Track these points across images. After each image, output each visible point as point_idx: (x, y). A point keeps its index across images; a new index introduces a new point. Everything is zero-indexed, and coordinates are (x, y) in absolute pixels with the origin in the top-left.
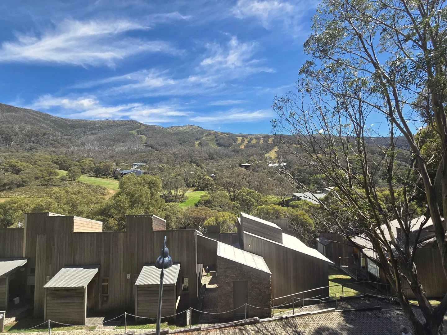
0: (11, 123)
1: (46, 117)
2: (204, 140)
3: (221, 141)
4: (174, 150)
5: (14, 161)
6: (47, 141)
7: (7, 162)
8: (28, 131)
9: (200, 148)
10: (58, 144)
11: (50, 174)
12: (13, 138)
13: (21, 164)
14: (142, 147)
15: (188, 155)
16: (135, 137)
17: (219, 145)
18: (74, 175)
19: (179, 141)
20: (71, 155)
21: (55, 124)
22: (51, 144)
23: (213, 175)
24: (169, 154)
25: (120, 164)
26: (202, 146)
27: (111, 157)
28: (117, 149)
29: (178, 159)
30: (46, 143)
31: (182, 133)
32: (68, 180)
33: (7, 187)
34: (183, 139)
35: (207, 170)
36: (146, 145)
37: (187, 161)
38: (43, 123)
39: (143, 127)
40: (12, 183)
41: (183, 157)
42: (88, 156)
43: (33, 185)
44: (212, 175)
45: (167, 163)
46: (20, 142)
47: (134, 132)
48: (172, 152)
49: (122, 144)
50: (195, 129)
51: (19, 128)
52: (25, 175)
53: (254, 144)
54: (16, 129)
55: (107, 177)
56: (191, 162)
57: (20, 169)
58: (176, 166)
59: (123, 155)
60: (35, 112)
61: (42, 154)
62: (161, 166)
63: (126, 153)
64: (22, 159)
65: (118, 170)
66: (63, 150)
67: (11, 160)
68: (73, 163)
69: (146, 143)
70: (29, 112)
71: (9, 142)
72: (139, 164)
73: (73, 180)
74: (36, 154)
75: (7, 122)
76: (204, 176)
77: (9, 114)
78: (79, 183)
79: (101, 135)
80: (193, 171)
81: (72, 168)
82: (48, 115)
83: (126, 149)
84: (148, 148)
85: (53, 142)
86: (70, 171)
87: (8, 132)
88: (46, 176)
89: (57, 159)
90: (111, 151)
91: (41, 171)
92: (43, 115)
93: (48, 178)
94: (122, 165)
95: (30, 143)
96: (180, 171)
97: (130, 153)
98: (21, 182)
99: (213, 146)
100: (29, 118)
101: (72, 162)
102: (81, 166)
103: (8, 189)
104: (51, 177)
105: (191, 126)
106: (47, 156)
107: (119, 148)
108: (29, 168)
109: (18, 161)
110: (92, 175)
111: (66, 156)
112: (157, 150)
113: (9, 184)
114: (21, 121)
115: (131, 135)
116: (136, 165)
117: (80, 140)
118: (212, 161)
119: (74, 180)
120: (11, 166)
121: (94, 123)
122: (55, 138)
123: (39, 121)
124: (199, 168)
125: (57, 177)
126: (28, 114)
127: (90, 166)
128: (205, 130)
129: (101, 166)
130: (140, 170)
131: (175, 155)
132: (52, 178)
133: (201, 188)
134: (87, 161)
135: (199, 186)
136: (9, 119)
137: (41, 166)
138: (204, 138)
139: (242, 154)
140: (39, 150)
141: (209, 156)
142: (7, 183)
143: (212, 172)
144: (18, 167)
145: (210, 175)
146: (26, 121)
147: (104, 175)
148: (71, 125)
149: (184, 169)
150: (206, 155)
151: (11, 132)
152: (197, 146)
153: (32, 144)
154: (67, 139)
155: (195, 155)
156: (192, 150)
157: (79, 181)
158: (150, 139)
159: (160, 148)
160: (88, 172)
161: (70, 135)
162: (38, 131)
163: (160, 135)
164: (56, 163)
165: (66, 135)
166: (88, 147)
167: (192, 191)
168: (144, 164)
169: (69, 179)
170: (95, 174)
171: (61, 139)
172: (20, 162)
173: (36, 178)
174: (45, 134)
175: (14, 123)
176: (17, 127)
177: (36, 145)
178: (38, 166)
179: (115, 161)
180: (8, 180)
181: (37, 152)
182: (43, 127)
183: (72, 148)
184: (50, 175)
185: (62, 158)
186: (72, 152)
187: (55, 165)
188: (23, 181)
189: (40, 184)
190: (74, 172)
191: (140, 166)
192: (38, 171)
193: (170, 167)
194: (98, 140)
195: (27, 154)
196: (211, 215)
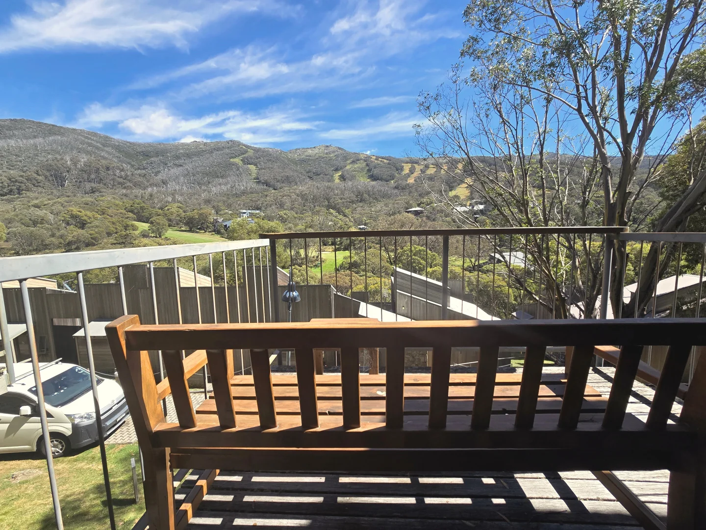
0: (58, 153)
1: (106, 142)
2: (347, 171)
3: (376, 172)
4: (300, 188)
5: (75, 210)
6: (113, 179)
7: (66, 212)
8: (84, 165)
9: (342, 185)
10: (128, 184)
11: (126, 227)
12: (66, 176)
13: (85, 214)
14: (252, 185)
15: (323, 195)
16: (241, 169)
17: (373, 178)
18: (158, 229)
19: (308, 172)
20: (150, 199)
21: (120, 152)
22: (119, 183)
23: (364, 226)
24: (293, 194)
25: (222, 212)
26: (345, 180)
27: (208, 201)
28: (214, 189)
29: (309, 202)
30: (112, 182)
31: (312, 160)
32: (151, 237)
33: (73, 247)
34: (314, 170)
35: (354, 220)
36: (258, 181)
37: (323, 206)
38: (103, 150)
39: (251, 153)
40: (78, 241)
41: (315, 199)
42: (174, 200)
43: (106, 243)
44: (361, 227)
45: (292, 209)
46: (76, 181)
47: (237, 160)
48: (297, 191)
49: (221, 180)
50: (334, 152)
51: (71, 160)
52: (93, 229)
53: (431, 174)
54: (67, 162)
55: (206, 232)
56: (329, 207)
57: (85, 221)
58: (305, 213)
59: (225, 199)
60: (89, 133)
61: (109, 199)
62: (282, 213)
63: (228, 195)
64: (85, 207)
65: (220, 220)
66: (138, 192)
67: (71, 208)
68: (154, 211)
69: (258, 179)
70: (79, 134)
71: (62, 182)
72: (250, 211)
73: (158, 236)
74: (101, 199)
75: (53, 150)
76: (348, 228)
77: (53, 138)
78: (168, 240)
79: (189, 167)
80: (331, 220)
81: (154, 218)
82: (107, 137)
83: (227, 189)
84: (261, 187)
85: (121, 180)
86: (152, 223)
87: (58, 167)
88: (121, 231)
89: (131, 206)
90: (206, 192)
91: (113, 223)
92: (100, 137)
93: (125, 233)
94: (225, 214)
95: (90, 183)
96: (312, 221)
97: (234, 195)
98: (90, 239)
99: (363, 181)
100: (82, 143)
101: (152, 209)
102: (166, 215)
103: (75, 249)
104: (128, 232)
105: (327, 146)
106: (117, 202)
107: (217, 188)
108: (96, 219)
109: (81, 210)
110: (183, 229)
111: (143, 202)
112: (275, 189)
113: (75, 242)
114: (72, 149)
115: (233, 165)
116: (245, 213)
117: (160, 177)
118: (361, 204)
119: (160, 237)
120: (73, 217)
121: (177, 147)
122: (123, 173)
123: (97, 148)
124: (341, 217)
125: (137, 232)
126: (80, 137)
127: (178, 215)
128: (349, 154)
129: (195, 214)
130: (252, 220)
131: (302, 196)
132: (130, 234)
133: (345, 246)
134: (174, 208)
135: (341, 243)
136: (55, 146)
137: (112, 216)
138: (348, 167)
139: (410, 192)
140: (104, 194)
141: (357, 196)
142: (72, 241)
143: (362, 222)
144: (82, 218)
145: (359, 227)
146: (78, 148)
147: (200, 229)
148: (142, 152)
149: (318, 218)
150: (352, 195)
151: (61, 166)
152: (337, 181)
153: (93, 185)
154: (140, 175)
155: (335, 195)
156: (329, 188)
157: (166, 238)
158: (263, 170)
159: (278, 185)
160: (178, 224)
161: (144, 169)
162: (99, 164)
163: (278, 164)
164: (132, 212)
165: (139, 169)
166: (172, 186)
167: (331, 250)
168: (258, 211)
169: (153, 235)
170: (187, 227)
171: (132, 174)
172: (83, 211)
173: (109, 234)
174: (108, 169)
175: (63, 152)
176: (68, 158)
177: (98, 185)
178: (108, 217)
179: (214, 207)
180: (73, 237)
181: (103, 196)
182: (104, 158)
183: (150, 189)
184: (126, 229)
185: (138, 204)
186: (151, 195)
187: (131, 215)
188: (92, 238)
189: (115, 242)
190: (158, 224)
191: (251, 215)
192: (109, 224)
193: (296, 216)
194: (185, 176)
195: (90, 199)
196: (358, 283)
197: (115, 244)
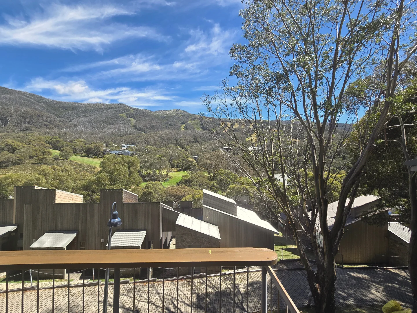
0: (6, 105)
1: (40, 100)
2: (189, 124)
3: (205, 125)
4: (160, 133)
5: (9, 141)
6: (41, 123)
7: (3, 142)
8: (23, 113)
9: (185, 131)
10: (51, 126)
11: (44, 153)
12: (9, 119)
13: (16, 144)
14: (131, 130)
15: (174, 137)
16: (125, 120)
17: (203, 128)
18: (66, 155)
19: (166, 124)
20: (64, 136)
21: (49, 106)
22: (45, 125)
23: (196, 157)
24: (156, 136)
25: (110, 145)
26: (187, 129)
27: (102, 138)
28: (107, 131)
29: (164, 141)
30: (40, 125)
31: (168, 117)
33: (4, 165)
34: (169, 123)
35: (191, 153)
36: (135, 127)
37: (173, 144)
38: (37, 105)
39: (132, 111)
40: (8, 161)
41: (169, 140)
42: (80, 137)
43: (28, 163)
44: (195, 157)
45: (154, 145)
46: (15, 123)
47: (123, 115)
48: (158, 135)
49: (112, 126)
50: (181, 113)
51: (14, 110)
52: (20, 154)
53: (236, 128)
54: (11, 110)
55: (98, 157)
56: (177, 144)
57: (16, 148)
58: (162, 148)
59: (113, 137)
60: (29, 94)
61: (35, 135)
62: (147, 147)
63: (116, 135)
64: (17, 139)
65: (108, 150)
66: (56, 131)
67: (7, 140)
68: (65, 143)
69: (135, 126)
70: (23, 95)
71: (5, 123)
72: (128, 145)
73: (65, 159)
74: (31, 134)
75: (3, 103)
76: (187, 158)
77: (4, 95)
78: (71, 162)
79: (92, 117)
80: (177, 153)
81: (64, 148)
82: (41, 97)
83: (115, 131)
84: (137, 131)
85: (47, 123)
86: (62, 151)
87: (4, 113)
88: (40, 156)
89: (50, 140)
90: (102, 133)
91: (35, 150)
92: (37, 97)
93: (42, 157)
94: (112, 147)
95: (25, 124)
96: (166, 153)
97: (119, 135)
98: (17, 160)
99: (199, 130)
100: (24, 100)
101: (65, 142)
102: (73, 146)
103: (5, 166)
104: (44, 156)
105: (178, 110)
106: (41, 137)
107: (109, 130)
108: (24, 147)
109: (14, 141)
110: (83, 155)
111: (59, 137)
112: (145, 133)
113: (5, 162)
114: (16, 103)
115: (120, 117)
116: (125, 146)
117: (73, 122)
118: (196, 144)
119: (66, 160)
120: (7, 145)
121: (86, 105)
122: (48, 119)
123: (33, 103)
124: (184, 150)
125: (51, 157)
126: (23, 96)
127: (81, 146)
128: (190, 114)
129: (92, 146)
130: (129, 151)
131: (162, 137)
132: (46, 157)
133: (184, 168)
134: (79, 142)
135: (183, 167)
136: (4, 100)
137: (35, 146)
138: (189, 122)
139: (224, 138)
140: (33, 131)
141: (194, 139)
142: (3, 161)
143: (196, 154)
144: (14, 146)
145: (194, 157)
146: (20, 103)
147: (94, 155)
148: (63, 107)
149: (169, 151)
150: (191, 138)
151: (6, 113)
152: (183, 129)
153: (27, 125)
154: (60, 121)
155: (180, 137)
156: (177, 133)
157: (71, 160)
158: (139, 122)
159: (147, 130)
160: (80, 152)
161: (63, 117)
162: (32, 113)
163: (148, 118)
164: (50, 143)
165: (60, 117)
166: (80, 128)
167: (176, 171)
168: (133, 146)
169: (61, 159)
170: (86, 154)
171: (55, 120)
172: (15, 142)
173: (31, 157)
174: (39, 116)
175: (9, 104)
176: (12, 108)
177: (30, 125)
178: (32, 146)
179: (105, 142)
180: (4, 159)
181: (32, 133)
182: (37, 109)
183: (65, 130)
184: (44, 154)
185: (55, 139)
186: (65, 133)
187: (48, 145)
188: (18, 160)
189: (34, 162)
190: (66, 152)
191: (129, 148)
192: (32, 151)
193: (156, 149)
194: (89, 122)
195: (22, 134)
196: (190, 193)
197: (34, 164)
